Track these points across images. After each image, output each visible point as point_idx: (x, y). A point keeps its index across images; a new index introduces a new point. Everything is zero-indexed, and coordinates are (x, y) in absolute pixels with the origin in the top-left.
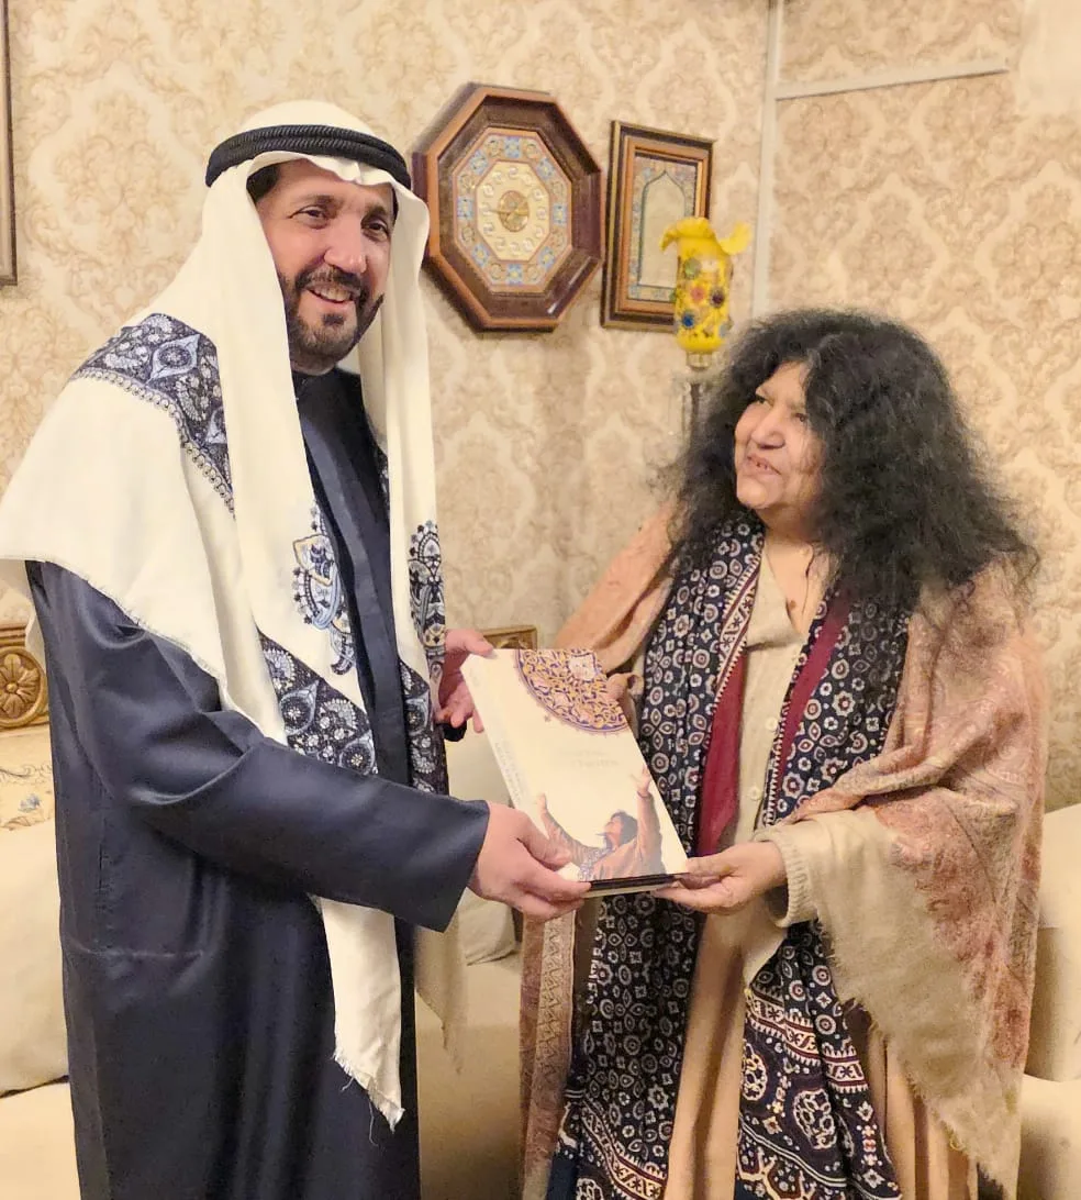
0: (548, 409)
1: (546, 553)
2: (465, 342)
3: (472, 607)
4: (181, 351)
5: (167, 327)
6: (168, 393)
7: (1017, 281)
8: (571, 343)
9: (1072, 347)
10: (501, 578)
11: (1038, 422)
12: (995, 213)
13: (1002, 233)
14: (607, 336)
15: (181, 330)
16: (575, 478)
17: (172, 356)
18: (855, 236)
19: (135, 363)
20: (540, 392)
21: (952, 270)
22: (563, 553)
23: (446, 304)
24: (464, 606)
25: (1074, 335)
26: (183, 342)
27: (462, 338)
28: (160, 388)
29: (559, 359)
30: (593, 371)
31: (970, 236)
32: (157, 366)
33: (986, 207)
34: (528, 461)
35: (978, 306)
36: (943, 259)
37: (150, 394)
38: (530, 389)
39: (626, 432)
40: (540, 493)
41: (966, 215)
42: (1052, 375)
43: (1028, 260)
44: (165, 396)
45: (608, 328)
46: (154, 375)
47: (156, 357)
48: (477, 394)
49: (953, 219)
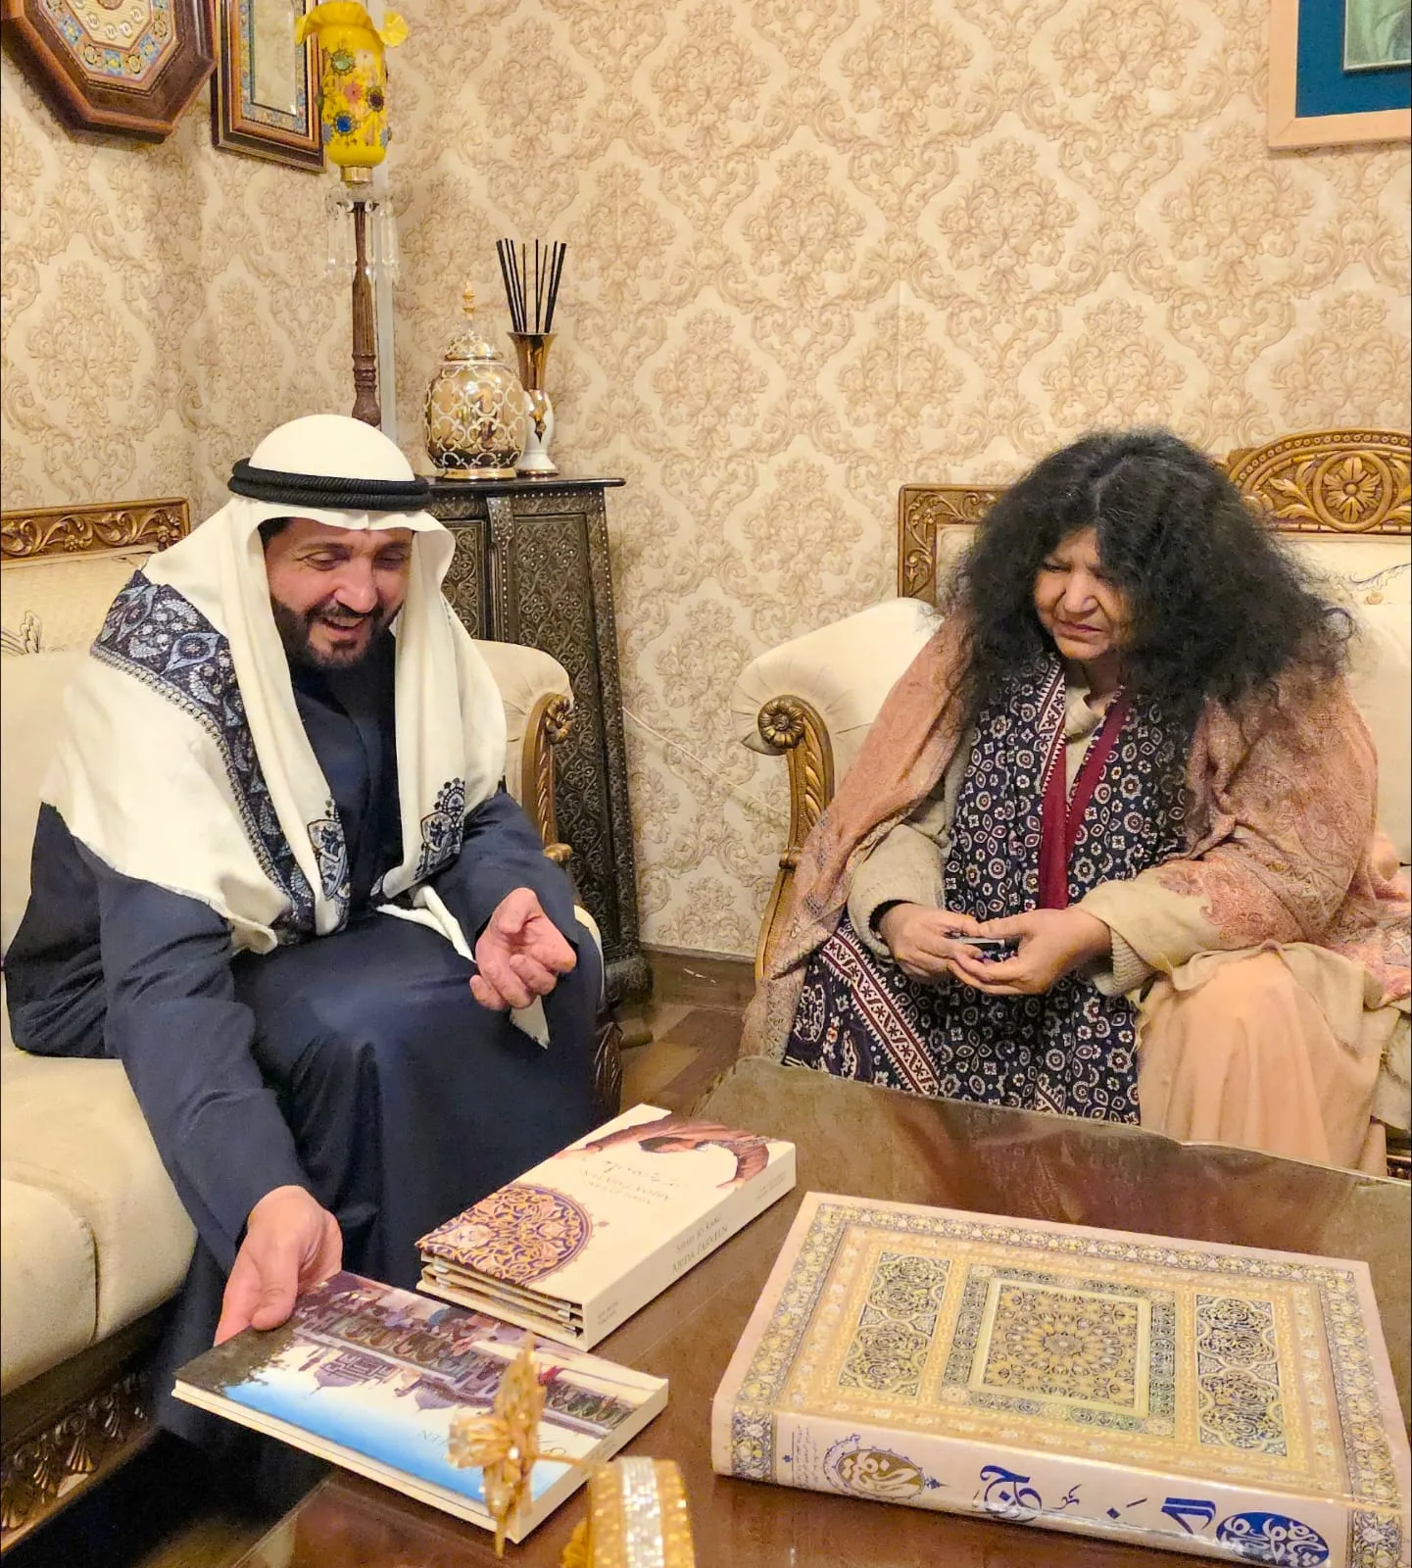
0: (162, 241)
1: (173, 424)
2: (55, 143)
3: (88, 484)
4: (201, 643)
5: (192, 619)
6: (180, 685)
7: (683, 108)
8: (179, 163)
9: (747, 174)
10: (121, 449)
11: (717, 258)
12: (652, 35)
13: (659, 57)
14: (223, 161)
15: (204, 625)
16: (198, 331)
17: (192, 648)
18: (491, 66)
19: (155, 652)
20: (150, 218)
21: (608, 99)
22: (193, 424)
23: (29, 90)
24: (79, 482)
25: (749, 161)
26: (204, 636)
27: (53, 136)
28: (174, 681)
29: (168, 179)
30: (209, 201)
31: (625, 60)
32: (175, 657)
33: (640, 28)
34: (142, 304)
35: (641, 138)
36: (597, 88)
37: (162, 686)
38: (137, 213)
39: (251, 282)
40: (160, 347)
41: (618, 39)
42: (729, 206)
43: (692, 85)
44: (178, 689)
45: (222, 150)
46: (170, 666)
47: (175, 648)
48: (74, 211)
49: (605, 43)
